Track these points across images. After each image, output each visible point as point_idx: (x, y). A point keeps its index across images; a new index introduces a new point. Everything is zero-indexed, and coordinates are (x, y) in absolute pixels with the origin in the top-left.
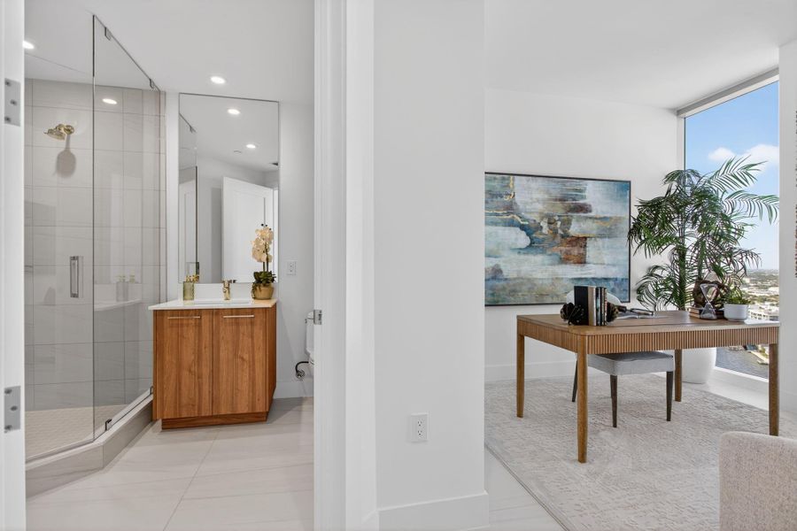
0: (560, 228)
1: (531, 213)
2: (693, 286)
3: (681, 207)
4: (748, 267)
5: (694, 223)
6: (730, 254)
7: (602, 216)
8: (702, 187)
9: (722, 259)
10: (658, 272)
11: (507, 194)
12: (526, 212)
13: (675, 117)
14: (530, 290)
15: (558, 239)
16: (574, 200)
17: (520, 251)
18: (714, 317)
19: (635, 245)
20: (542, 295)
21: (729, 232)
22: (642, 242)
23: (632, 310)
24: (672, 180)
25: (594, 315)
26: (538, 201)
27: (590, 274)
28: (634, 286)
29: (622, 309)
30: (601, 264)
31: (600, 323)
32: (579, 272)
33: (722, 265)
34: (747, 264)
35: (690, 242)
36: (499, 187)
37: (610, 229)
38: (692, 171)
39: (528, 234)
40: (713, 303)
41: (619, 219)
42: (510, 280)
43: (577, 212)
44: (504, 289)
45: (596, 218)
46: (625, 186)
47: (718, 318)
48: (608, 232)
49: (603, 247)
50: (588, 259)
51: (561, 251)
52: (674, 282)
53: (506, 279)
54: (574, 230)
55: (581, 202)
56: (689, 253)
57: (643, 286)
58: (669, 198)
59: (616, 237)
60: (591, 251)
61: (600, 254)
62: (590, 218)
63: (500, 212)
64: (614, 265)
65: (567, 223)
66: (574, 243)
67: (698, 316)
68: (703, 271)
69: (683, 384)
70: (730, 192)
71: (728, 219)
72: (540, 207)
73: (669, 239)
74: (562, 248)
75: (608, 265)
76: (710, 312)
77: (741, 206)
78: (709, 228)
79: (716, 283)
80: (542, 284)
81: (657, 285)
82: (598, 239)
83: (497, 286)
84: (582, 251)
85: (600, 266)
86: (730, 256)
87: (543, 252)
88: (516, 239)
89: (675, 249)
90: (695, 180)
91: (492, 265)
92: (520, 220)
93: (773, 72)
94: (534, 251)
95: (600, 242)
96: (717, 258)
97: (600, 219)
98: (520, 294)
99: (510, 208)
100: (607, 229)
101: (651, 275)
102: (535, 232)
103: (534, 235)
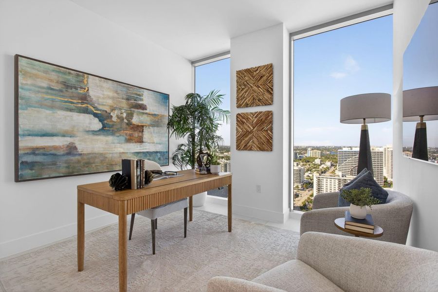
0: (126, 118)
1: (103, 105)
2: (198, 154)
3: (193, 112)
4: (219, 145)
5: (198, 121)
6: (213, 138)
7: (153, 113)
8: (201, 103)
9: (210, 140)
10: (183, 148)
11: (81, 88)
12: (98, 104)
13: (191, 65)
14: (102, 162)
15: (124, 126)
16: (135, 100)
17: (95, 133)
18: (206, 173)
19: (171, 132)
20: (112, 164)
21: (212, 127)
22: (175, 130)
23: (165, 173)
24: (190, 98)
25: (135, 181)
26: (109, 97)
27: (146, 149)
28: (171, 156)
29: (159, 173)
30: (153, 143)
31: (140, 186)
32: (139, 148)
33: (210, 144)
34: (219, 143)
35: (197, 131)
36: (74, 81)
37: (158, 121)
38: (198, 94)
39: (100, 121)
40: (206, 165)
41: (162, 116)
42: (84, 154)
43: (138, 109)
44: (79, 162)
45: (150, 114)
46: (166, 97)
47: (208, 173)
48: (156, 124)
49: (154, 132)
50: (144, 140)
51: (126, 134)
52: (190, 153)
53: (81, 154)
54: (135, 120)
55: (140, 102)
56: (196, 138)
57: (175, 156)
58: (187, 107)
59: (161, 126)
60: (146, 135)
61: (152, 137)
62: (146, 114)
63: (75, 101)
64: (160, 144)
65: (130, 115)
66: (135, 129)
67: (199, 173)
68: (202, 147)
69: (193, 208)
70: (213, 107)
71: (212, 121)
72: (110, 102)
73: (187, 129)
74: (126, 132)
75: (157, 143)
76: (204, 170)
77: (217, 115)
78: (204, 125)
79: (207, 153)
80: (112, 157)
81: (182, 155)
82: (150, 127)
83: (72, 160)
84: (140, 134)
85: (151, 144)
86: (213, 139)
87: (113, 134)
88: (90, 123)
89: (190, 135)
90: (199, 99)
91: (67, 143)
92: (93, 109)
93: (228, 52)
94: (105, 133)
95: (152, 129)
96: (208, 140)
97: (152, 115)
98: (93, 165)
99: (84, 98)
100: (156, 122)
101: (180, 149)
102: (106, 119)
103: (106, 122)
